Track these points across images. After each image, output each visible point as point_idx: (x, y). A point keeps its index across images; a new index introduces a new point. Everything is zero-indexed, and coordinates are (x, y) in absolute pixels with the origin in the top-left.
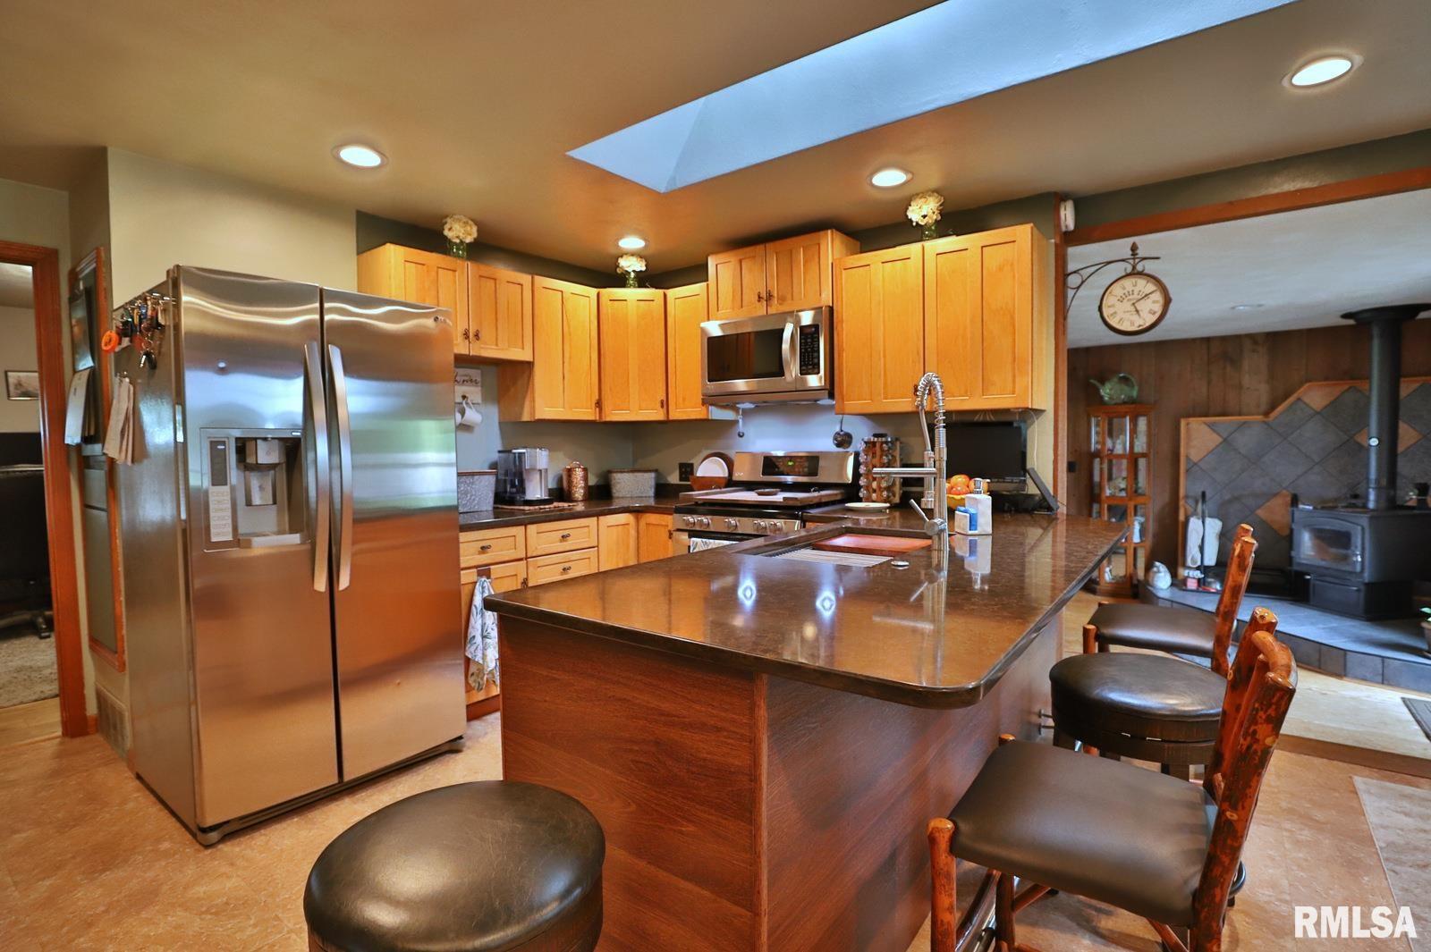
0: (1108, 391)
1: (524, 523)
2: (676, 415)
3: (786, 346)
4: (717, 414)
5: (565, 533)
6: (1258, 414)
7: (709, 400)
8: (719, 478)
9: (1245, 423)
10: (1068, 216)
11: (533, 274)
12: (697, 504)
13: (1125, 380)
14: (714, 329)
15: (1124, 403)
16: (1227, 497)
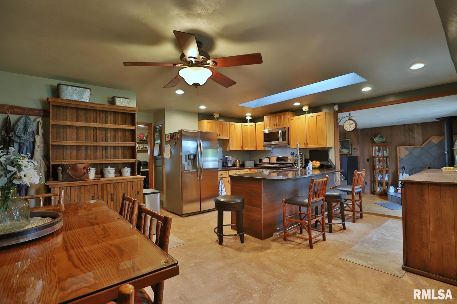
0: (376, 140)
1: (228, 170)
2: (258, 149)
3: (279, 135)
4: (267, 149)
5: (236, 172)
6: (419, 145)
7: (265, 146)
8: (267, 162)
9: (415, 148)
10: (336, 108)
11: (229, 122)
12: (262, 167)
13: (381, 137)
14: (267, 131)
15: (381, 143)
16: (411, 168)
